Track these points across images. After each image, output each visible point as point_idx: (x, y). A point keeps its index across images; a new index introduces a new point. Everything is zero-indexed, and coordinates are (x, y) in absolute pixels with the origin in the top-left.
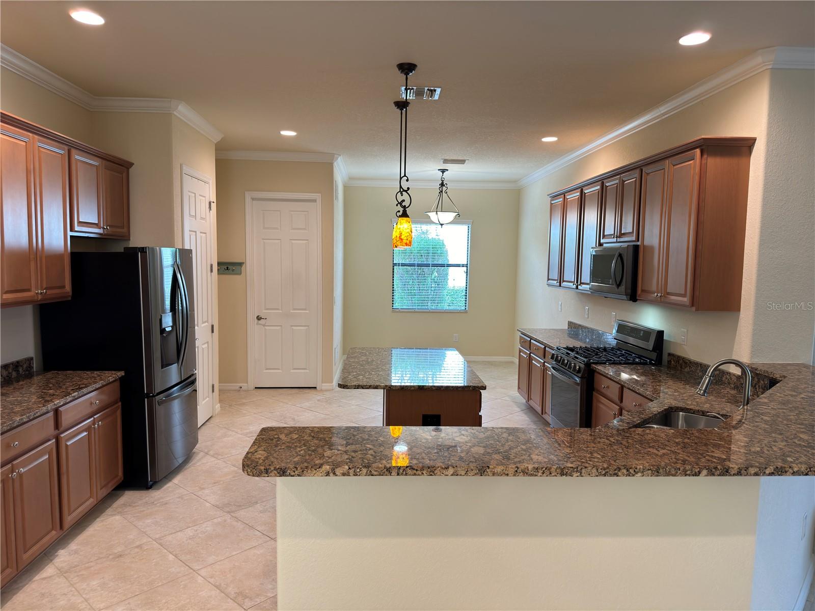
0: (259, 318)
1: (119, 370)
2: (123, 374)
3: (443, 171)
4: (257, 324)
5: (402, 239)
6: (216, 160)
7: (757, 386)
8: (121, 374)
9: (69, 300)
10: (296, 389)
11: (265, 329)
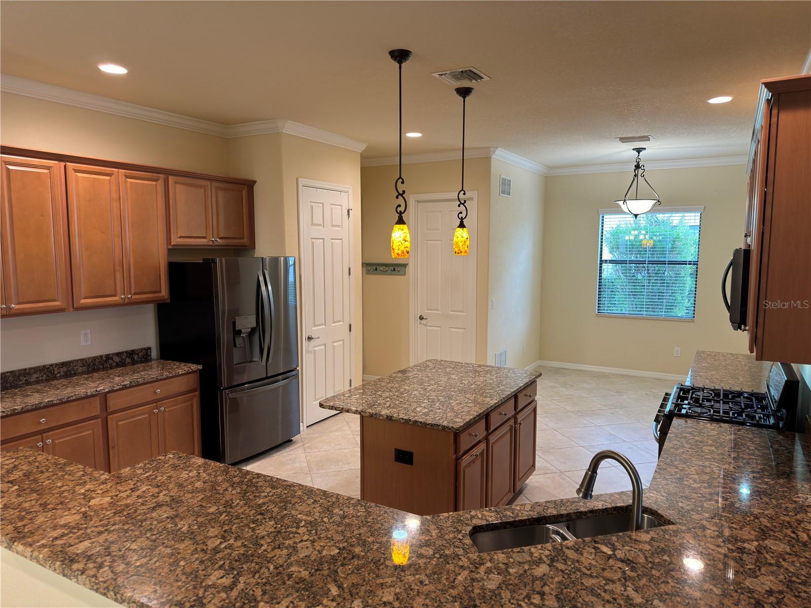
0: (421, 318)
1: (198, 363)
2: (201, 368)
3: (639, 150)
4: (420, 323)
6: (362, 169)
8: (200, 367)
9: (169, 303)
11: (427, 329)
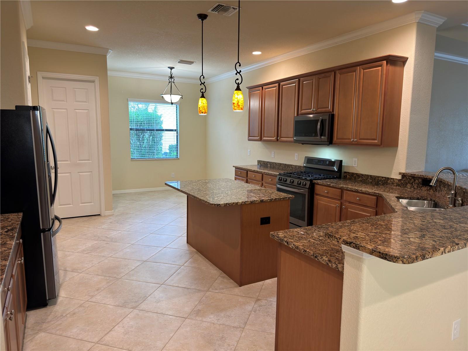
3: (171, 68)
5: (239, 105)
7: (413, 183)
10: (84, 217)
